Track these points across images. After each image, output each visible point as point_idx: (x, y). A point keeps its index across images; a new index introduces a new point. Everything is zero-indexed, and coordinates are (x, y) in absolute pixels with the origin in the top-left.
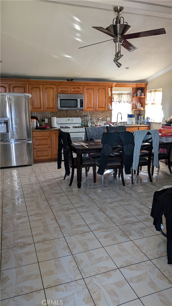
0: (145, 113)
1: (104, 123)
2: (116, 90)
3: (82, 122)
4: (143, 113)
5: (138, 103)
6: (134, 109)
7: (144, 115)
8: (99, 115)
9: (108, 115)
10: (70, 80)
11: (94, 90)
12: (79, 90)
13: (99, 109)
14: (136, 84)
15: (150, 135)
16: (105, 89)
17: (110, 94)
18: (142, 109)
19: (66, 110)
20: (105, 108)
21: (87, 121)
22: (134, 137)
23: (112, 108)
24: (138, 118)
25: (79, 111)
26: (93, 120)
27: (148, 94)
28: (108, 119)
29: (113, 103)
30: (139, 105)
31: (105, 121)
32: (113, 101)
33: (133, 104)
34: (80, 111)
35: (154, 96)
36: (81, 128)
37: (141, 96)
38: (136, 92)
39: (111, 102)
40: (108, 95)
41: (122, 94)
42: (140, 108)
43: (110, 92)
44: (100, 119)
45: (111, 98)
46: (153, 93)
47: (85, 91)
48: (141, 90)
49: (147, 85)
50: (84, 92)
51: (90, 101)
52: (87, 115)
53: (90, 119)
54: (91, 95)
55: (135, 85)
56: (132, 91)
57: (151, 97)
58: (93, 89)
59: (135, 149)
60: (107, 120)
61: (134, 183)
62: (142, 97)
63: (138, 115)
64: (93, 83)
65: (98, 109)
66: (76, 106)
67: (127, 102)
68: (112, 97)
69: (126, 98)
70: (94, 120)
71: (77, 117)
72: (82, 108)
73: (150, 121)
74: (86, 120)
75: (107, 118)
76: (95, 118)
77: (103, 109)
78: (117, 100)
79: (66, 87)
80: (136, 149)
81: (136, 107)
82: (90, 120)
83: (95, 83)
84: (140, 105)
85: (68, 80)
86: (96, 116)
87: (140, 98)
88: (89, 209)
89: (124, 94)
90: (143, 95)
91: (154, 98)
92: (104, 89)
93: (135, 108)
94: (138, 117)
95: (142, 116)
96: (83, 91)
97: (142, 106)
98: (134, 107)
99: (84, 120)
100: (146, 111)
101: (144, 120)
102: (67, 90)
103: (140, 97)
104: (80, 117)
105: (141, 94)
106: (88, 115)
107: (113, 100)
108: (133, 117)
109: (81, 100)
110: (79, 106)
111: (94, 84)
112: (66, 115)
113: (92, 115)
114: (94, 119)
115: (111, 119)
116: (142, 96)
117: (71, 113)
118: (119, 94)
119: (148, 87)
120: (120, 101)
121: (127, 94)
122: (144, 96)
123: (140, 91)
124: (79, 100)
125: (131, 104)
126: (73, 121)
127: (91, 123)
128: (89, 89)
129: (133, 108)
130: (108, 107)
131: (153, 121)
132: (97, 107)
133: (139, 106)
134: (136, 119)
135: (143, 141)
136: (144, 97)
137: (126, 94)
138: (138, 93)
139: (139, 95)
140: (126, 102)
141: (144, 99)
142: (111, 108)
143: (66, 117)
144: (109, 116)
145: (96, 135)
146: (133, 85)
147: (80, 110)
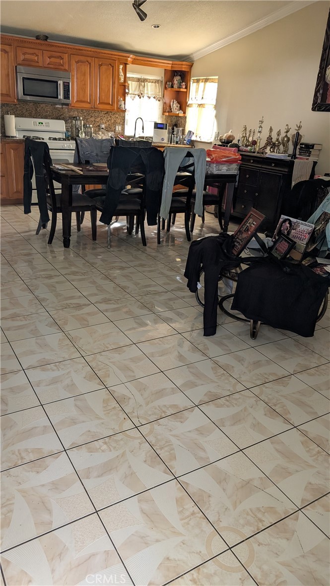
0: (185, 122)
1: (110, 135)
2: (133, 72)
3: (67, 131)
4: (183, 122)
5: (173, 102)
6: (167, 114)
7: (184, 127)
8: (100, 118)
9: (119, 121)
10: (43, 38)
11: (92, 66)
12: (62, 61)
13: (101, 107)
14: (171, 62)
15: (191, 158)
16: (113, 67)
17: (122, 77)
18: (181, 114)
19: (35, 103)
20: (112, 105)
21: (78, 129)
22: (164, 159)
23: (126, 108)
24: (173, 132)
25: (60, 106)
26: (89, 127)
27: (193, 86)
28: (118, 128)
29: (128, 98)
30: (175, 106)
31: (112, 131)
32: (128, 93)
33: (165, 103)
34: (64, 106)
35: (204, 91)
36: (66, 140)
37: (180, 88)
38: (171, 80)
39: (124, 94)
40: (119, 79)
41: (145, 80)
42: (177, 113)
43: (122, 74)
44: (103, 126)
45: (125, 86)
46: (201, 84)
47: (74, 66)
48: (180, 76)
49: (191, 66)
50: (71, 68)
51: (82, 88)
52: (76, 117)
53: (84, 125)
54: (84, 74)
55: (170, 65)
56: (163, 76)
57: (197, 91)
58: (90, 64)
59: (165, 181)
60: (115, 130)
61: (161, 243)
62: (182, 90)
63: (173, 126)
64: (90, 49)
65: (98, 106)
66: (56, 96)
67: (154, 98)
68: (126, 84)
69: (151, 89)
70: (91, 128)
71: (57, 119)
72: (66, 101)
73: (193, 138)
74: (76, 127)
75: (115, 126)
76: (93, 123)
77: (108, 107)
78: (135, 91)
79: (35, 53)
80: (167, 181)
81: (171, 109)
82: (84, 127)
83: (93, 50)
84: (177, 106)
85: (38, 38)
86: (95, 121)
87: (178, 92)
88: (86, 277)
89: (148, 80)
90: (184, 87)
91: (203, 95)
92: (111, 65)
93: (168, 112)
94: (173, 129)
95: (181, 129)
96: (69, 65)
97: (181, 108)
98: (167, 109)
99: (72, 126)
100: (187, 120)
101: (183, 137)
102: (36, 58)
103: (178, 90)
104: (63, 119)
105: (180, 85)
106: (79, 118)
107: (127, 91)
108: (165, 127)
109: (65, 84)
110: (61, 96)
111: (91, 53)
112: (34, 112)
113: (87, 117)
114: (91, 126)
115: (123, 129)
116: (182, 88)
117: (45, 109)
118: (139, 80)
119: (194, 70)
120: (142, 94)
121: (155, 83)
122: (186, 88)
123: (179, 78)
124: (61, 83)
125: (161, 102)
126: (49, 126)
127: (85, 133)
128: (82, 62)
129: (164, 112)
130: (117, 104)
131: (199, 140)
132: (98, 102)
133: (176, 109)
134: (169, 133)
135: (180, 167)
136: (185, 90)
137: (152, 82)
138: (176, 82)
139: (175, 86)
140: (152, 98)
141: (186, 94)
142: (123, 107)
143: (34, 118)
144: (120, 124)
145: (97, 155)
146: (166, 65)
147: (63, 104)
